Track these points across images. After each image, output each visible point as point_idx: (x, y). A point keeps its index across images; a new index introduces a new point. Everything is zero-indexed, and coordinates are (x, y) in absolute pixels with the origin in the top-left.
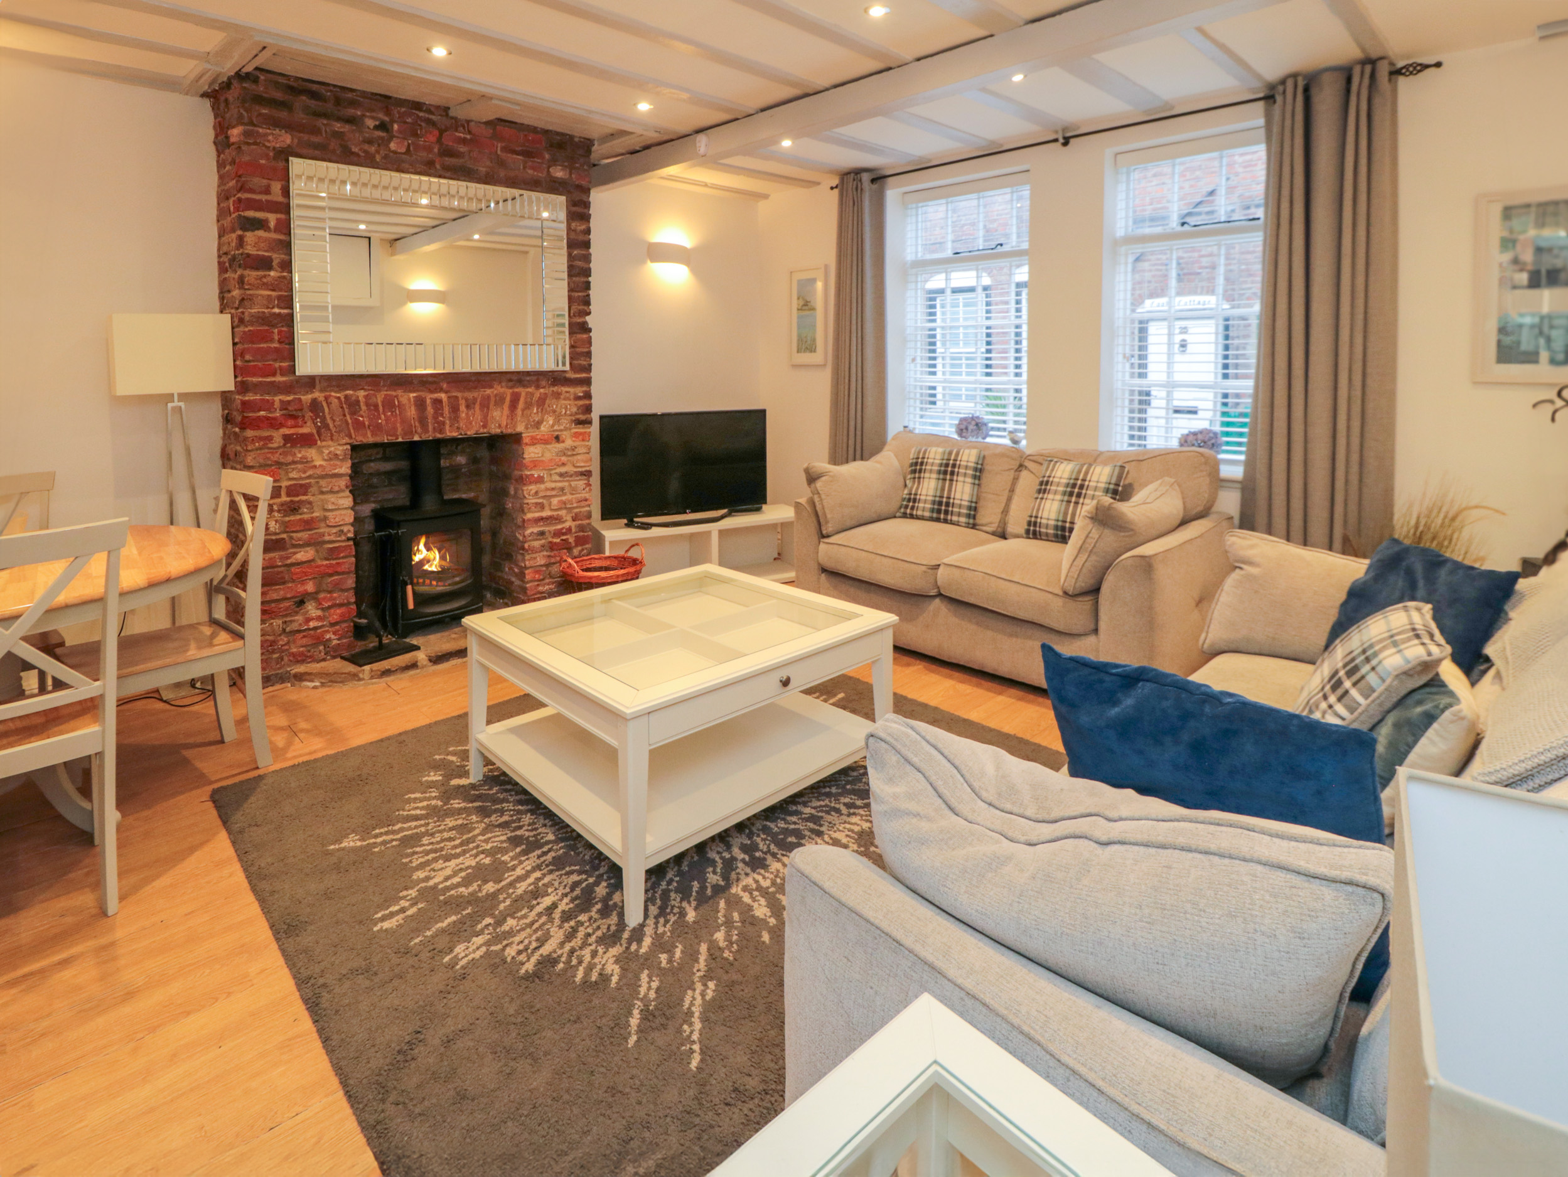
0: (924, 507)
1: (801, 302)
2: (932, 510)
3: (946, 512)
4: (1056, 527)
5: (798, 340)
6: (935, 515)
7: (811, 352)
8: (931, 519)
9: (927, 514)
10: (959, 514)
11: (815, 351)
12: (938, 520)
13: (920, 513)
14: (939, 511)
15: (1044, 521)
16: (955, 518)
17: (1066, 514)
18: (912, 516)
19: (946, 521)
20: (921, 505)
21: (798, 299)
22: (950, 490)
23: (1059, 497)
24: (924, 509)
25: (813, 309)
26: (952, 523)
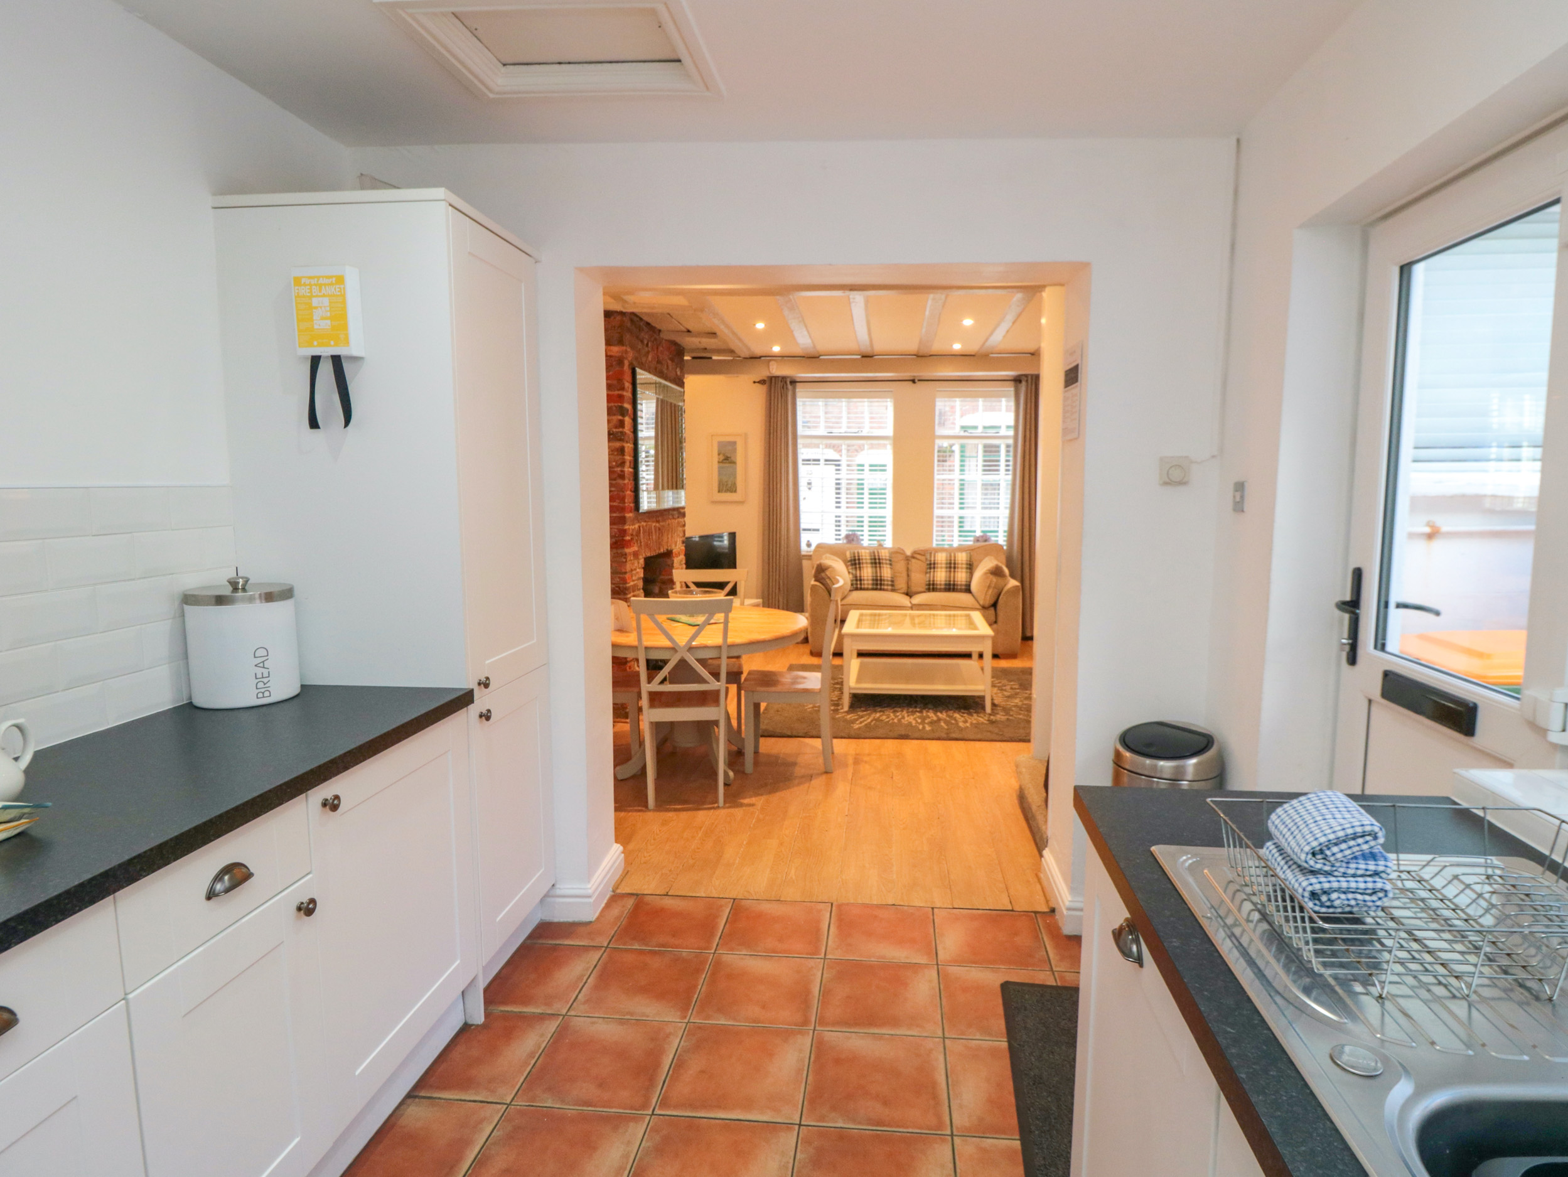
0: (868, 583)
1: (722, 458)
2: (873, 584)
3: (881, 584)
4: (946, 585)
5: (719, 485)
6: (875, 587)
7: (732, 492)
8: (873, 589)
9: (870, 587)
10: (888, 585)
11: (735, 491)
12: (876, 589)
13: (866, 586)
14: (877, 584)
15: (938, 582)
16: (886, 587)
17: (950, 577)
18: (861, 589)
19: (881, 589)
20: (866, 582)
21: (719, 454)
22: (880, 573)
23: (944, 570)
24: (868, 584)
25: (734, 463)
26: (884, 590)
